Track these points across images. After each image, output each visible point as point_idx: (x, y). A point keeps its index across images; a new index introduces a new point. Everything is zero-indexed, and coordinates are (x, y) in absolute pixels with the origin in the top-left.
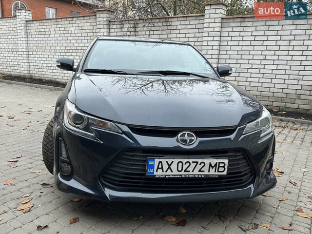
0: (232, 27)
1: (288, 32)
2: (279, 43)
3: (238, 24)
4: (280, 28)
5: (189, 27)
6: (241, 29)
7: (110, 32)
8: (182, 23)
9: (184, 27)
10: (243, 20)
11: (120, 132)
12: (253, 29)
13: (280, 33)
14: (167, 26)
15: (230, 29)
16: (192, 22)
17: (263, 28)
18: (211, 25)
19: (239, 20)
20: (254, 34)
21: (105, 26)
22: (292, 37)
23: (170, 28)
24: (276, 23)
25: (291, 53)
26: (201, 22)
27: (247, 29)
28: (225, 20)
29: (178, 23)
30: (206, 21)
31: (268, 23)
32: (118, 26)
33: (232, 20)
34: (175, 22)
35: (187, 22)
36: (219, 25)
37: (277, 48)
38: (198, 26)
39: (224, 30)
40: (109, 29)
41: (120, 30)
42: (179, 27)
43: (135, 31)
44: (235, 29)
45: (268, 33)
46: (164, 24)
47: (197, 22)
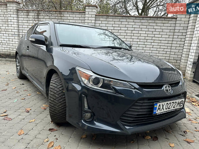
0: (102, 21)
1: (131, 26)
2: (126, 32)
3: (105, 19)
4: (127, 23)
5: (75, 18)
6: (106, 22)
7: (18, 17)
8: (71, 15)
9: (72, 18)
10: (107, 17)
11: (133, 88)
12: (113, 23)
13: (127, 26)
14: (60, 16)
15: (100, 22)
16: (77, 16)
17: (118, 23)
18: (90, 19)
19: (105, 17)
20: (114, 25)
21: (15, 13)
22: (133, 29)
23: (63, 18)
24: (125, 20)
25: (133, 37)
26: (83, 16)
27: (109, 23)
28: (97, 16)
29: (68, 15)
30: (87, 16)
31: (121, 20)
32: (25, 14)
33: (101, 17)
34: (66, 15)
35: (74, 16)
36: (94, 19)
37: (125, 34)
38: (81, 19)
39: (97, 22)
40: (18, 15)
41: (26, 16)
42: (69, 18)
43: (38, 18)
44: (103, 22)
45: (121, 26)
46: (59, 15)
47: (80, 16)
